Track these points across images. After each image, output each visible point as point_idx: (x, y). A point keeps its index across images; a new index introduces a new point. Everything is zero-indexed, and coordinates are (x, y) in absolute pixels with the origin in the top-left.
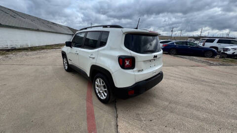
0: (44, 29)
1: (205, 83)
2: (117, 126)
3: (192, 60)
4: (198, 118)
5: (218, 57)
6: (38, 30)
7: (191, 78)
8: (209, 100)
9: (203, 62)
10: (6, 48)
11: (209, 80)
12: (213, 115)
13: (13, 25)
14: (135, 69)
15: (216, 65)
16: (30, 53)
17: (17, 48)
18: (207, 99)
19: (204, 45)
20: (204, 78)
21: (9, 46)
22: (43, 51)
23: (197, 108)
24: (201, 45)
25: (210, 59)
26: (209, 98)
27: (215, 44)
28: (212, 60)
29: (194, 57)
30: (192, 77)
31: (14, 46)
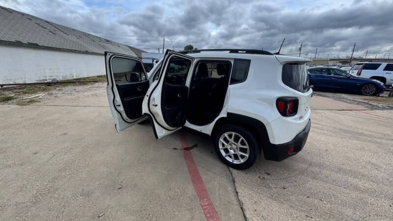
0: (96, 51)
1: (364, 138)
2: (237, 193)
3: (340, 99)
4: (357, 188)
5: (385, 94)
6: (87, 53)
7: (341, 130)
8: (373, 164)
9: (359, 103)
10: (44, 80)
11: (372, 133)
12: (381, 185)
13: (54, 46)
14: (296, 116)
15: (383, 109)
16: (80, 88)
17: (58, 79)
18: (370, 162)
19: (359, 74)
20: (362, 129)
21: (47, 78)
22: (96, 85)
23: (355, 174)
24: (354, 74)
25: (372, 98)
26: (373, 161)
27: (380, 72)
28: (375, 100)
29: (343, 95)
30: (342, 127)
31: (54, 78)
